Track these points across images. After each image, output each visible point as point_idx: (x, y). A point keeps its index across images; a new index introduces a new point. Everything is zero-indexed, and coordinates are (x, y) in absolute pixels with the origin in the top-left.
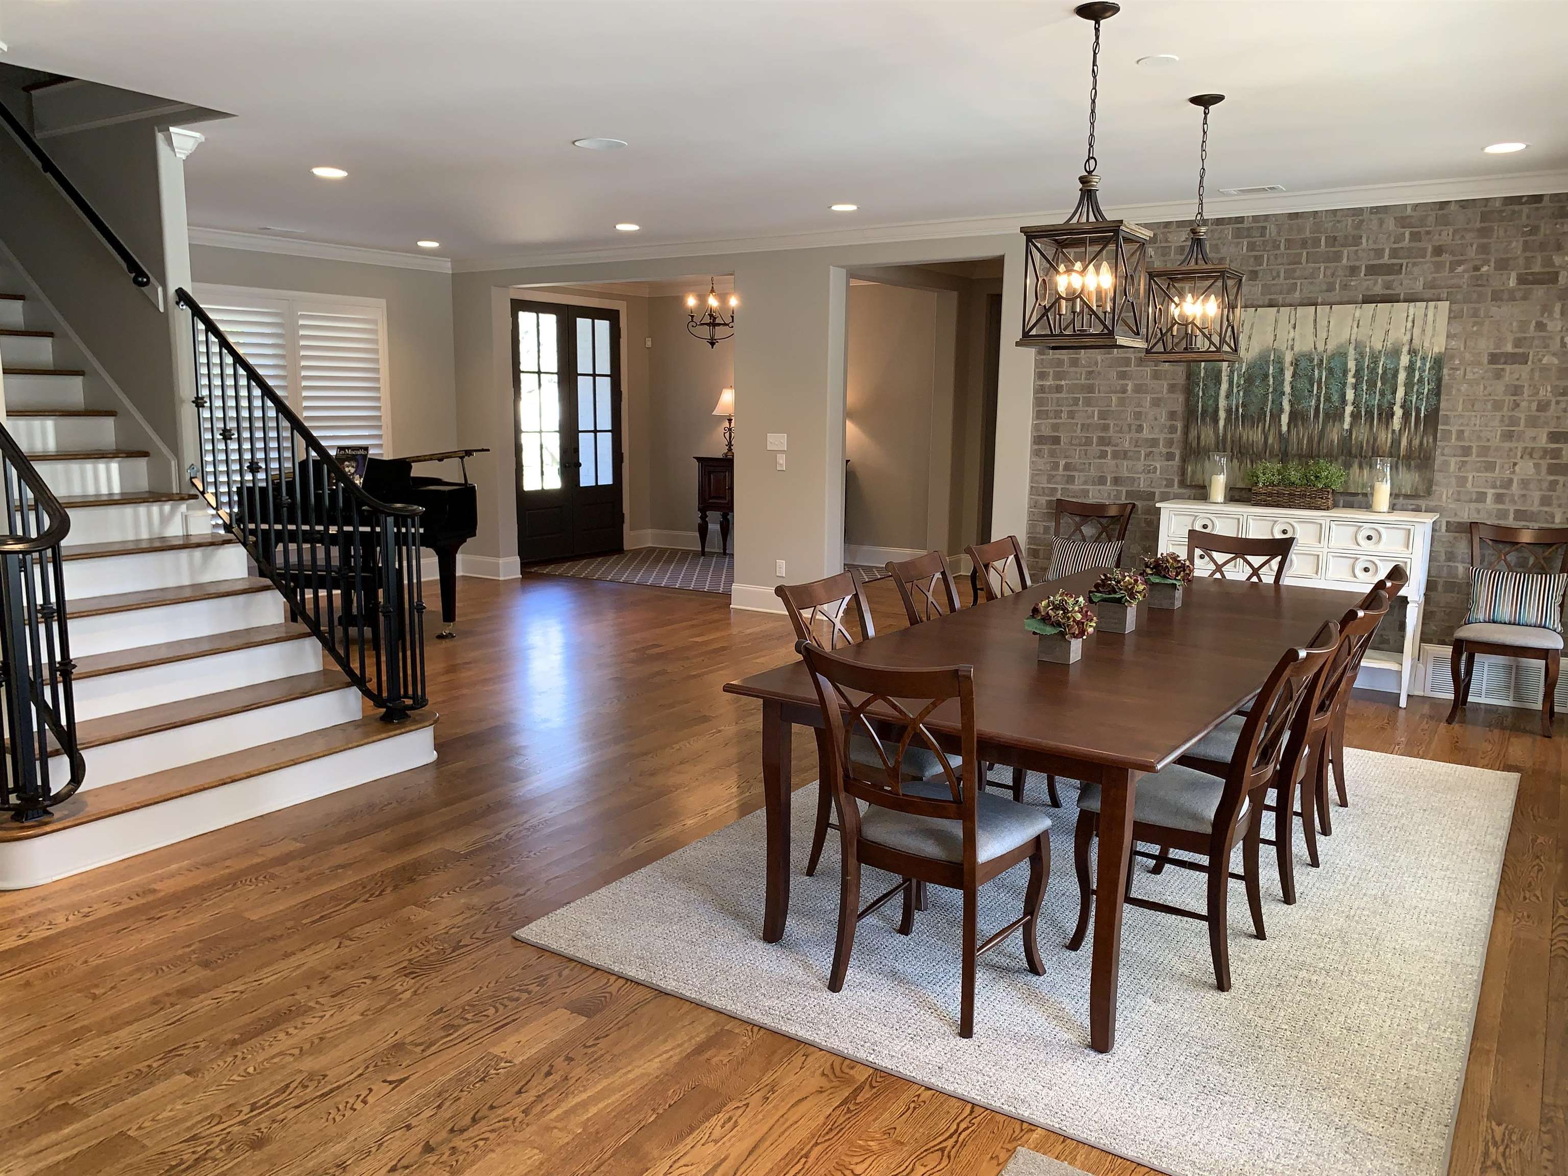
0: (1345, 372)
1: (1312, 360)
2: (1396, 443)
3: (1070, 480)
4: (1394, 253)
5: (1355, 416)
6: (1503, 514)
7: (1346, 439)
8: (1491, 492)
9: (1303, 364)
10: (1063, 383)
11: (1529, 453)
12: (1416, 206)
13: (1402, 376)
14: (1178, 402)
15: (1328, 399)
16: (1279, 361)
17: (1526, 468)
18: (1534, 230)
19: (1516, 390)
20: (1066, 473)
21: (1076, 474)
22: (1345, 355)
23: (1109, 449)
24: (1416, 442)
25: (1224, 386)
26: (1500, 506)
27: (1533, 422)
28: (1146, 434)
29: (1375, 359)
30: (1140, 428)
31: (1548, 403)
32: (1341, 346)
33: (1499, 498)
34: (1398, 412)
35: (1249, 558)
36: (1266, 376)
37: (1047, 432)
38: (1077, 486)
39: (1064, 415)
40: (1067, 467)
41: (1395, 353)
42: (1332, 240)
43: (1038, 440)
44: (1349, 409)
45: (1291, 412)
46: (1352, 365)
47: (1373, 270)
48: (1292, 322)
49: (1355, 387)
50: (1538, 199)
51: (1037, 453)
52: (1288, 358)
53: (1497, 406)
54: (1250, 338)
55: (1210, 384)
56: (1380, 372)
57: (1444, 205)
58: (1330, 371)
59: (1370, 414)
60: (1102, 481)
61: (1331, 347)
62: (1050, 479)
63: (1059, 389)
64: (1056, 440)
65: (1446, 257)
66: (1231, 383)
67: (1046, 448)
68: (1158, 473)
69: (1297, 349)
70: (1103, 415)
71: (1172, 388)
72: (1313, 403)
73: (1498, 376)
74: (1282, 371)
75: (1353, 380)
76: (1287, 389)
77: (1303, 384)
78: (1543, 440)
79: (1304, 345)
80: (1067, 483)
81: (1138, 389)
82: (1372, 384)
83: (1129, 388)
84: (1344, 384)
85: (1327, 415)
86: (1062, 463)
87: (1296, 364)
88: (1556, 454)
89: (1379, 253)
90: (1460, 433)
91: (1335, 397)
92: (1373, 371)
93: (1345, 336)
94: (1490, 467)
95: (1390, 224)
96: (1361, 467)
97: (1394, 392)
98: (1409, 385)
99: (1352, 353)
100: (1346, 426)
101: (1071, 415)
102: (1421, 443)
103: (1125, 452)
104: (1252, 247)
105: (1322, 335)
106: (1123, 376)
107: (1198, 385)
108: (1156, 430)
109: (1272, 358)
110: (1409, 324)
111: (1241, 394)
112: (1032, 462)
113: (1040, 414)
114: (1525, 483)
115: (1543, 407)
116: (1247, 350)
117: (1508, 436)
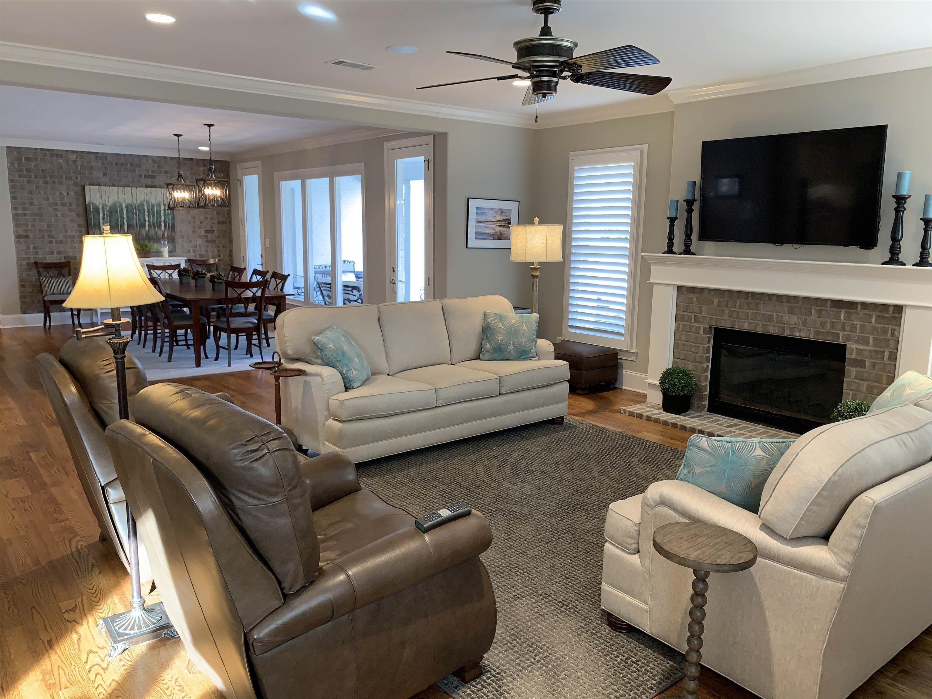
0: (144, 211)
1: (132, 206)
2: (163, 234)
3: (37, 253)
4: (153, 171)
5: (149, 226)
6: (195, 256)
7: (148, 233)
8: (191, 249)
9: (130, 207)
10: (27, 212)
11: (200, 237)
12: (157, 157)
13: (162, 212)
14: (82, 220)
15: (140, 220)
16: (121, 206)
17: (200, 241)
18: (192, 169)
19: (194, 218)
20: (34, 250)
21: (39, 251)
22: (143, 205)
23: (54, 240)
24: (170, 234)
25: (101, 215)
26: (195, 254)
27: (200, 227)
28: (69, 233)
29: (153, 206)
30: (66, 231)
31: (203, 222)
32: (141, 202)
33: (194, 251)
34: (163, 224)
35: (166, 271)
36: (117, 211)
37: (21, 233)
38: (40, 256)
39: (30, 226)
40: (34, 248)
41: (159, 205)
42: (132, 165)
43: (18, 237)
44: (147, 223)
45: (128, 225)
46: (146, 208)
47: (147, 176)
48: (124, 192)
49: (148, 216)
50: (192, 159)
51: (17, 242)
52: (124, 205)
53: (190, 223)
54: (109, 198)
55: (95, 213)
56: (155, 211)
57: (166, 157)
58: (139, 210)
59: (154, 225)
60: (52, 253)
61: (139, 202)
62: (27, 253)
63: (25, 215)
64: (27, 237)
65: (168, 175)
66: (104, 214)
67: (22, 240)
68: (77, 248)
69: (127, 202)
70: (48, 226)
71: (78, 215)
72: (135, 221)
73: (189, 213)
74: (122, 210)
75: (147, 214)
76: (125, 216)
77: (130, 215)
78: (203, 233)
79: (129, 201)
80: (36, 254)
81: (63, 215)
82: (153, 215)
83: (59, 215)
84: (145, 215)
85: (140, 226)
86: (32, 246)
87: (127, 207)
88: (207, 237)
89: (148, 171)
90: (180, 231)
91: (142, 220)
92: (153, 210)
93: (142, 199)
94: (190, 241)
95: (150, 161)
96: (154, 243)
97: (161, 218)
98: (165, 215)
99: (145, 204)
100: (147, 229)
101: (33, 226)
102: (171, 234)
103: (61, 241)
104: (103, 164)
105: (135, 197)
106: (56, 210)
107: (91, 214)
108: (74, 231)
109: (118, 205)
110: (162, 196)
111: (108, 218)
112: (16, 246)
113: (17, 224)
114: (200, 246)
115: (202, 223)
116: (108, 202)
117: (194, 232)
